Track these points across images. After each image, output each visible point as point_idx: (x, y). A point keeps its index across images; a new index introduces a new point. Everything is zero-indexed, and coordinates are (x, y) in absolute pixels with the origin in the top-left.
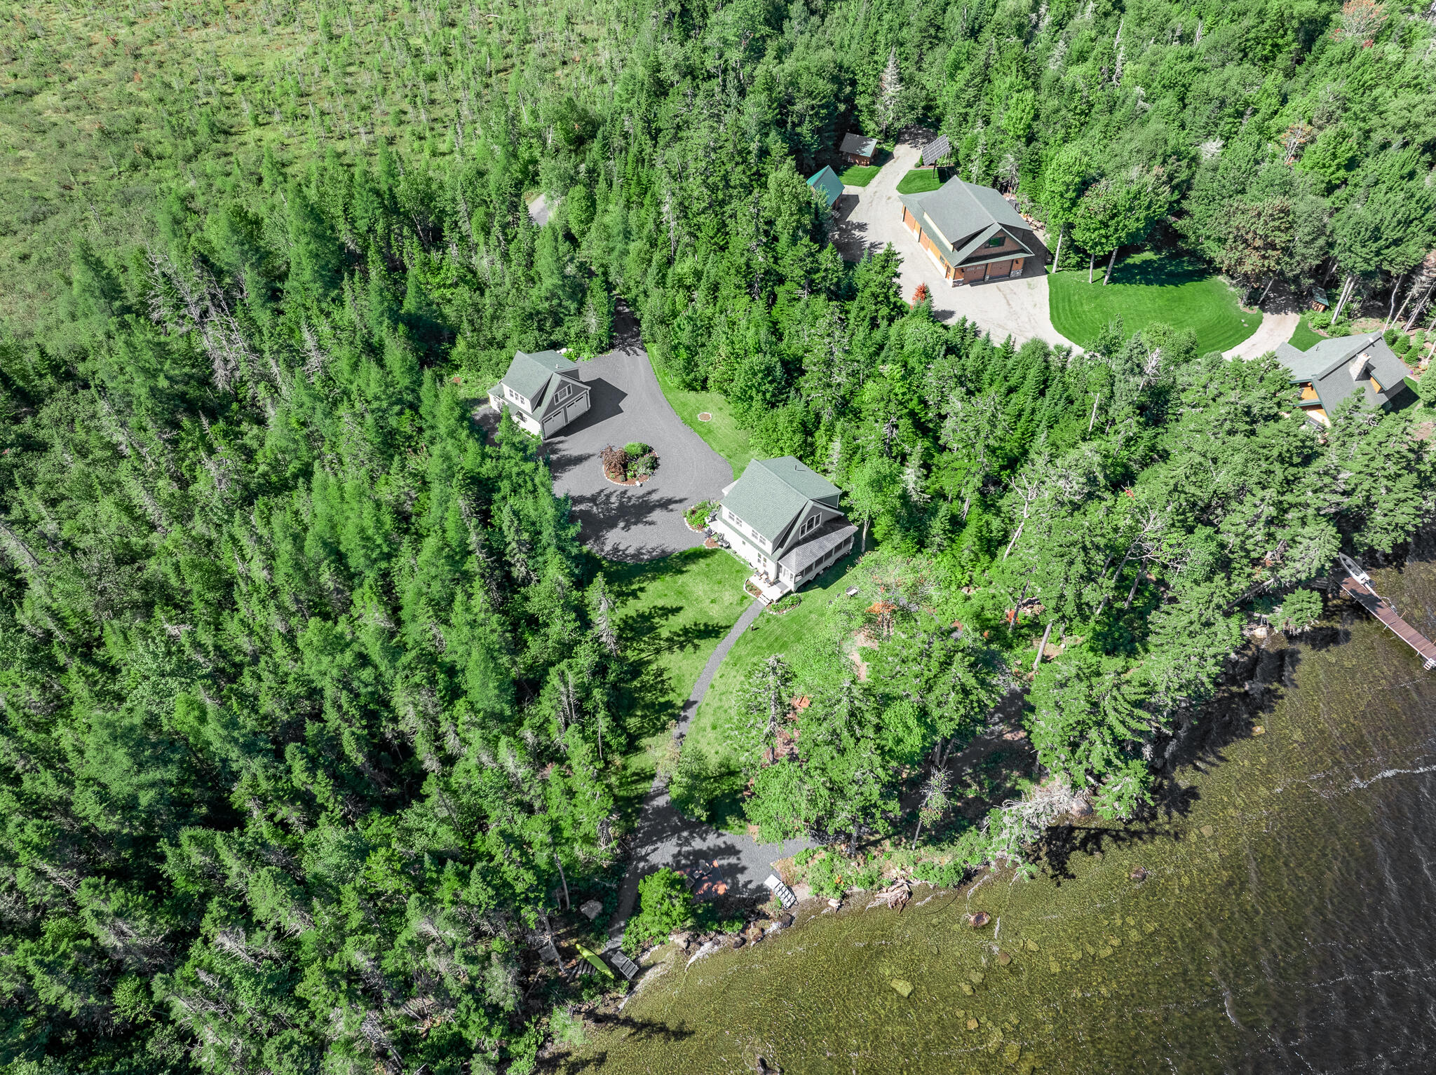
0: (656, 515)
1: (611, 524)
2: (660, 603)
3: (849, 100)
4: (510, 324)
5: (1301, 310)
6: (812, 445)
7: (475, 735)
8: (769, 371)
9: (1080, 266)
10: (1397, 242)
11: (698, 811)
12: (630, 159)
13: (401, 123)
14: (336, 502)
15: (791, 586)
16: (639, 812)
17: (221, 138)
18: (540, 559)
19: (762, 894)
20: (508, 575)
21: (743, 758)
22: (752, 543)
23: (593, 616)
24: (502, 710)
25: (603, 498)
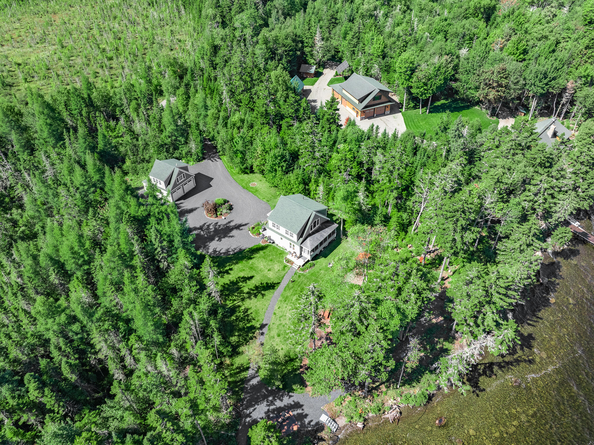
0: (234, 232)
1: (212, 239)
2: (242, 275)
3: (302, 50)
4: (152, 150)
5: (514, 117)
6: (308, 190)
7: (142, 356)
8: (283, 156)
9: (415, 107)
10: (554, 79)
11: (277, 383)
12: (204, 79)
13: (96, 77)
14: (58, 237)
15: (309, 258)
16: (243, 389)
17: (8, 88)
18: (174, 256)
19: (320, 427)
20: (158, 267)
21: (298, 348)
22: (286, 238)
23: (207, 282)
24: (158, 339)
25: (205, 228)
